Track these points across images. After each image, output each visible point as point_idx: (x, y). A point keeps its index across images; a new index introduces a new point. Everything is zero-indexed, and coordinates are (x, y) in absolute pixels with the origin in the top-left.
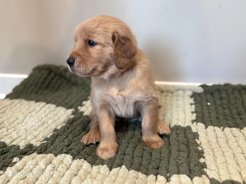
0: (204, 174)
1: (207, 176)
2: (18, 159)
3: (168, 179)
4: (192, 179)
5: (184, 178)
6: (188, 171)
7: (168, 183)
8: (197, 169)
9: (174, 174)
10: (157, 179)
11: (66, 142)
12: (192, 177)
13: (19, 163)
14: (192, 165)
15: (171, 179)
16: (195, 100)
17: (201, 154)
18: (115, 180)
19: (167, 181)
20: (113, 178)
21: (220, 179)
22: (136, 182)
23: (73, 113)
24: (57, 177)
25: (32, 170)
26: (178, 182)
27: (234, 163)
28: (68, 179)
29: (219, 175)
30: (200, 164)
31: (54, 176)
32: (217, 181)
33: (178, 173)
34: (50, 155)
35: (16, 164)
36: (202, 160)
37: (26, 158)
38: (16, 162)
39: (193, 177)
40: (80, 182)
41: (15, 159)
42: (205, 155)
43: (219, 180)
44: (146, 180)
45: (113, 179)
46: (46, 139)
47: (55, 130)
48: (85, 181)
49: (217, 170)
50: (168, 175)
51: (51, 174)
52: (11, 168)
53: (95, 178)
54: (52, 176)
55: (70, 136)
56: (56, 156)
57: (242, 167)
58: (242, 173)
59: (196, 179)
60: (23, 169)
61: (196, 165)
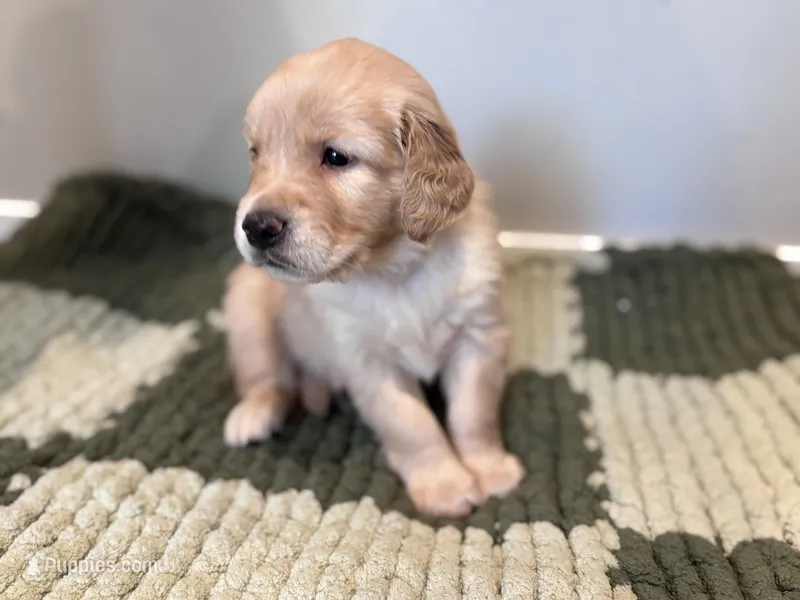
0: (602, 518)
1: (612, 523)
2: (27, 481)
3: (498, 539)
4: (566, 533)
5: (546, 532)
6: (555, 510)
7: (497, 548)
8: (581, 503)
9: (514, 521)
10: (464, 538)
11: (179, 424)
12: (566, 526)
13: (31, 493)
14: (566, 496)
15: (507, 536)
17: (593, 461)
18: (339, 541)
19: (496, 543)
20: (332, 535)
21: (649, 529)
22: (402, 545)
23: (197, 336)
24: (158, 534)
25: (73, 515)
26: (526, 543)
27: (691, 482)
28: (190, 540)
29: (647, 519)
30: (590, 489)
31: (147, 530)
32: (639, 535)
33: (527, 520)
34: (130, 467)
35: (23, 498)
36: (596, 479)
37: (50, 477)
38: (19, 492)
39: (571, 528)
40: (231, 547)
41: (18, 481)
42: (606, 463)
43: (646, 534)
44: (432, 542)
45: (330, 539)
46: (114, 416)
47: (142, 388)
48: (246, 545)
49: (639, 505)
50: (497, 526)
51: (137, 527)
52: (7, 508)
53: (278, 536)
54: (140, 531)
55: (191, 406)
56: (150, 468)
57: (714, 494)
58: (715, 512)
59: (580, 533)
60: (44, 511)
61: (577, 495)
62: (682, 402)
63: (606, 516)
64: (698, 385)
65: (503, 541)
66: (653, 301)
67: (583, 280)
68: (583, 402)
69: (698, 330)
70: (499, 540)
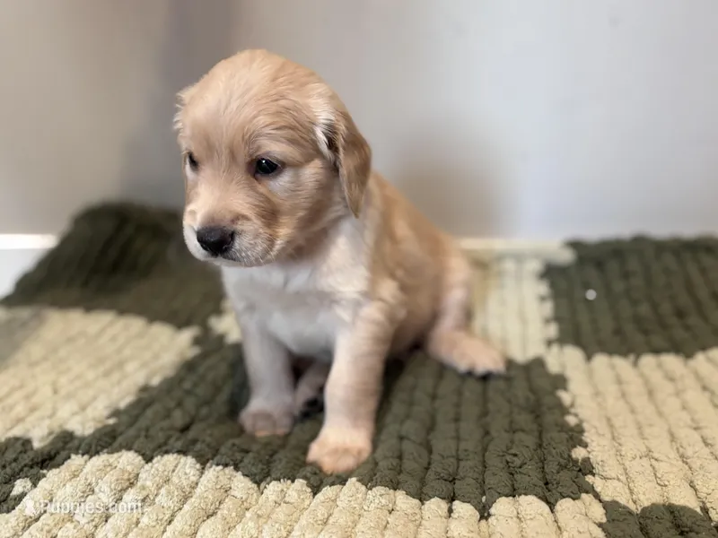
0: (587, 492)
1: (597, 496)
2: (29, 484)
3: (484, 514)
4: (551, 506)
5: (531, 505)
6: (541, 484)
7: (483, 522)
8: (565, 476)
9: (500, 495)
10: (450, 511)
11: (178, 418)
12: (552, 501)
13: (33, 495)
14: (551, 467)
15: (492, 511)
16: (553, 286)
17: (575, 436)
18: (328, 519)
19: (482, 517)
20: (321, 513)
21: (635, 502)
22: (388, 523)
23: (197, 341)
24: (154, 524)
26: (512, 518)
27: (673, 455)
28: (187, 527)
29: (632, 492)
30: (575, 462)
31: (145, 520)
32: (625, 507)
33: (513, 493)
34: (127, 460)
36: (579, 453)
37: (52, 477)
38: (23, 496)
39: (556, 501)
40: (224, 531)
41: (19, 486)
42: (587, 437)
43: (632, 507)
44: (418, 517)
45: (320, 517)
46: (116, 413)
47: (145, 389)
48: (239, 527)
49: (623, 478)
50: (484, 499)
51: (135, 520)
53: (269, 517)
54: (138, 523)
55: (190, 403)
56: (148, 459)
57: (696, 466)
58: (699, 484)
59: (565, 505)
61: (562, 467)
62: (657, 378)
63: (591, 490)
64: (671, 361)
65: (489, 515)
66: (619, 286)
67: (551, 273)
68: (560, 381)
69: (666, 308)
70: (486, 514)
